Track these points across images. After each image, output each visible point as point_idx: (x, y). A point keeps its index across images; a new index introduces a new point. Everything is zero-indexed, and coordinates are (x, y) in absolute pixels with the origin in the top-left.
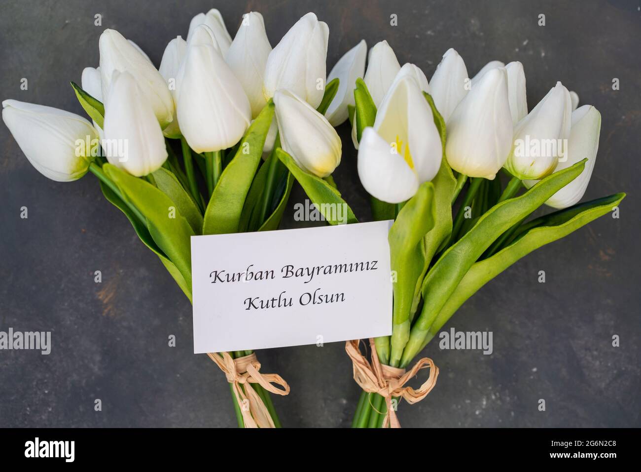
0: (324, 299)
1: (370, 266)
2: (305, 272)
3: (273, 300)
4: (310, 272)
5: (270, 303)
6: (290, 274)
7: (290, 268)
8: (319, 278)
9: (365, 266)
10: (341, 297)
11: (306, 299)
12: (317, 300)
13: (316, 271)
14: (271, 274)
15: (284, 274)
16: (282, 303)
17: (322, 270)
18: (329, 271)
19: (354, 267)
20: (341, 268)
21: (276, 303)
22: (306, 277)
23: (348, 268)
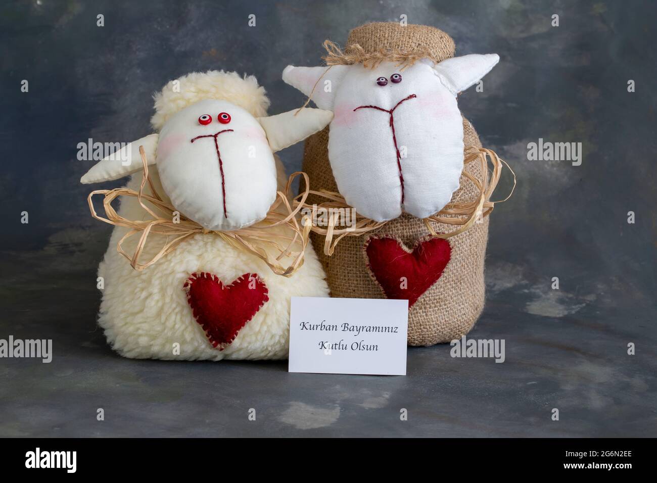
0: (366, 347)
1: (393, 330)
2: (355, 328)
3: (336, 344)
4: (358, 329)
5: (334, 346)
6: (346, 328)
7: (346, 325)
8: (363, 334)
9: (390, 330)
10: (375, 347)
11: (355, 346)
12: (362, 348)
13: (361, 328)
14: (335, 328)
15: (343, 328)
16: (341, 347)
17: (365, 329)
18: (369, 330)
19: (384, 329)
20: (376, 329)
21: (337, 346)
22: (356, 332)
23: (381, 329)
